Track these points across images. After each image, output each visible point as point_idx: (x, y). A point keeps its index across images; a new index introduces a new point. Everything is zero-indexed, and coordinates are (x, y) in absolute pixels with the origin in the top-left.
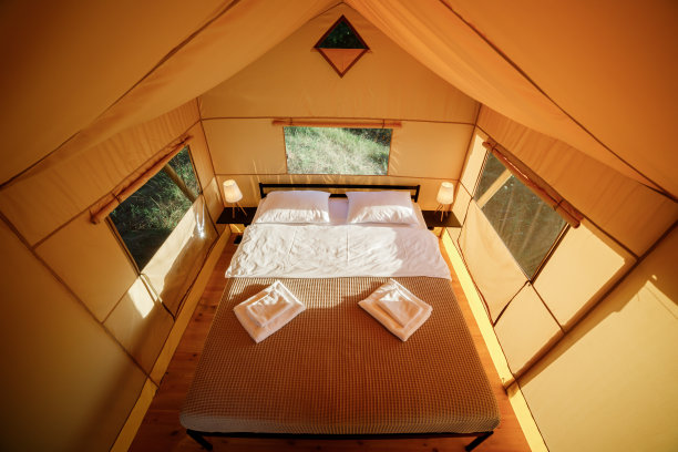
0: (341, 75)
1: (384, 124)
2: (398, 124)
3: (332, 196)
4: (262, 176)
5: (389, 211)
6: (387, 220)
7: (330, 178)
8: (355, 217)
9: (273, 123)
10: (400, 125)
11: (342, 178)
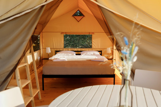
0: (78, 22)
1: (89, 33)
2: (93, 33)
3: (76, 54)
4: (56, 49)
5: (92, 53)
6: (92, 55)
7: (76, 49)
8: (83, 54)
9: (61, 33)
10: (94, 33)
11: (79, 50)
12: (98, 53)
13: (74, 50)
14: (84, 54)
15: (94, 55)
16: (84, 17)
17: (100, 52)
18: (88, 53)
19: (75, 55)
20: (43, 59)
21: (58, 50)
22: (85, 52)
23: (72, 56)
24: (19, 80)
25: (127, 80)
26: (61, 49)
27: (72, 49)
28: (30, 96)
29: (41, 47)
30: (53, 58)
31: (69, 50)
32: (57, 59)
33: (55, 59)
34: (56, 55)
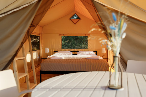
0: (75, 24)
1: (85, 35)
4: (55, 50)
5: (88, 53)
6: (87, 54)
7: (73, 50)
8: (79, 54)
9: (59, 35)
10: (89, 35)
11: (76, 50)
12: (94, 53)
13: (71, 51)
14: (81, 54)
15: (90, 54)
16: (80, 20)
17: (96, 53)
18: (84, 53)
19: (72, 54)
20: (42, 59)
21: (56, 50)
22: (81, 52)
23: (69, 55)
24: (16, 71)
25: (116, 57)
26: (59, 49)
27: (69, 50)
28: (27, 89)
29: (41, 48)
30: (51, 57)
31: (66, 50)
32: (54, 57)
33: (53, 57)
34: (54, 54)
